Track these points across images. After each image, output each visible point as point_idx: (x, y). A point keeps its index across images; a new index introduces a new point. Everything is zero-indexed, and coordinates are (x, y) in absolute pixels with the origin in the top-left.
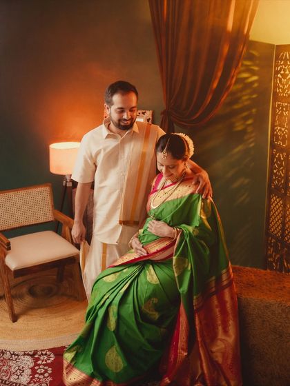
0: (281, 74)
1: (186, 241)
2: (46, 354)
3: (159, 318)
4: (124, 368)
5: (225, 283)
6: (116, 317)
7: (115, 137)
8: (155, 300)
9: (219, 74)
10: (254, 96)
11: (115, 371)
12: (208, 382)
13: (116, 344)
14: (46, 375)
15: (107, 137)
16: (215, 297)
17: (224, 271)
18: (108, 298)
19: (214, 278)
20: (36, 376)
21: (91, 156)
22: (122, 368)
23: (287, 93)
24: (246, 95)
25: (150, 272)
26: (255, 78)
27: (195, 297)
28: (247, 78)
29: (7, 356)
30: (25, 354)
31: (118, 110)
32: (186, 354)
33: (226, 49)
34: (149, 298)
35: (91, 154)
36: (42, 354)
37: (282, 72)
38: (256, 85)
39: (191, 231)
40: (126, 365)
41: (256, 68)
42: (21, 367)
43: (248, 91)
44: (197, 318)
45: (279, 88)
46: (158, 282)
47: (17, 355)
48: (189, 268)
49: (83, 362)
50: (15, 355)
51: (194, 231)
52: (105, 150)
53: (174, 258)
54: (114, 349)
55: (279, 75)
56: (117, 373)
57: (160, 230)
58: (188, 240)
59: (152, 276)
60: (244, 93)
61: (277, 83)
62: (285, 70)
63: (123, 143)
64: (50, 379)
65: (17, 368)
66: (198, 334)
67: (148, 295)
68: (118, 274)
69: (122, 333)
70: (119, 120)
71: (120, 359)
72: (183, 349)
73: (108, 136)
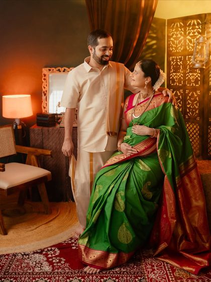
0: (174, 38)
1: (166, 137)
2: (51, 250)
3: (153, 196)
4: (133, 239)
5: (192, 166)
6: (124, 200)
7: (96, 71)
8: (149, 183)
9: (137, 36)
10: (154, 54)
11: (126, 243)
12: (191, 239)
13: (126, 221)
14: (63, 262)
15: (90, 71)
16: (185, 177)
17: (191, 157)
18: (113, 187)
19: (182, 164)
20: (55, 264)
21: (79, 86)
22: (131, 239)
23: (180, 49)
24: (148, 54)
25: (141, 164)
26: (154, 42)
27: (177, 178)
28: (148, 42)
29: (20, 257)
30: (34, 253)
31: (103, 49)
32: (175, 221)
33: (141, 19)
34: (145, 182)
35: (79, 84)
36: (48, 250)
37: (174, 36)
38: (155, 47)
39: (170, 130)
40: (134, 236)
41: (154, 35)
42: (38, 262)
43: (150, 51)
44: (179, 193)
45: (172, 47)
46: (150, 170)
47: (28, 255)
48: (170, 157)
49: (96, 243)
50: (26, 255)
51: (172, 129)
52: (90, 80)
53: (159, 151)
54: (124, 226)
55: (172, 39)
56: (127, 244)
57: (142, 130)
58: (168, 136)
59: (144, 167)
60: (147, 52)
61: (170, 44)
62: (177, 35)
63: (103, 75)
64: (67, 265)
65: (34, 263)
66: (181, 205)
67: (144, 179)
68: (114, 170)
69: (129, 212)
70: (102, 56)
71: (129, 232)
72: (172, 218)
73: (92, 70)
